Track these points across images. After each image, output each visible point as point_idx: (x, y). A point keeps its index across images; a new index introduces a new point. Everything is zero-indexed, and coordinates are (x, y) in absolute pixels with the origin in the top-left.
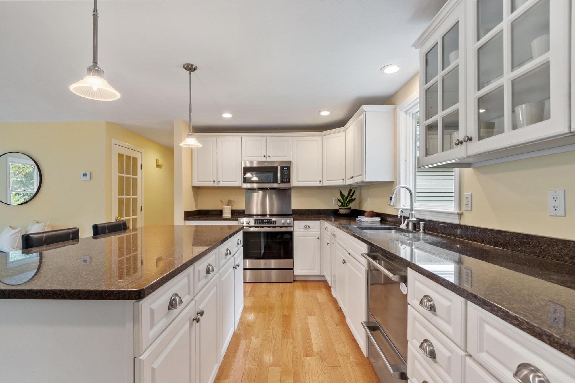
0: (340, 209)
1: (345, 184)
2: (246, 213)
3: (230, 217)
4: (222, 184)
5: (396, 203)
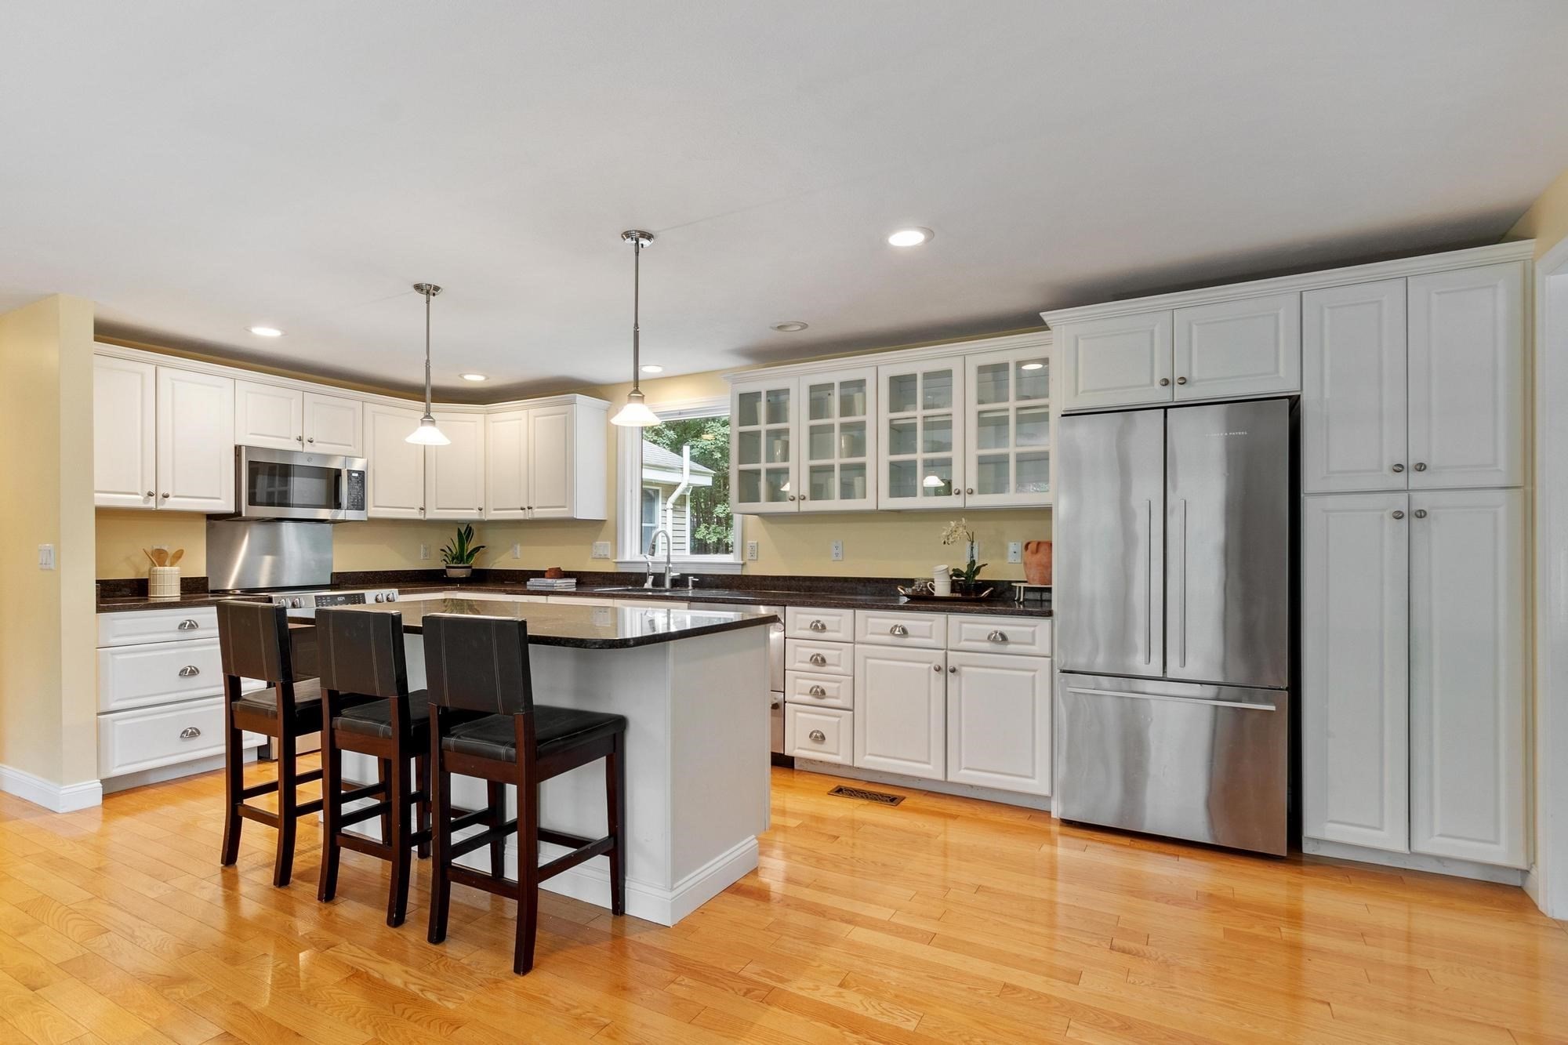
0: (447, 567)
1: (483, 517)
2: (211, 587)
3: (178, 599)
4: (171, 504)
5: (615, 554)
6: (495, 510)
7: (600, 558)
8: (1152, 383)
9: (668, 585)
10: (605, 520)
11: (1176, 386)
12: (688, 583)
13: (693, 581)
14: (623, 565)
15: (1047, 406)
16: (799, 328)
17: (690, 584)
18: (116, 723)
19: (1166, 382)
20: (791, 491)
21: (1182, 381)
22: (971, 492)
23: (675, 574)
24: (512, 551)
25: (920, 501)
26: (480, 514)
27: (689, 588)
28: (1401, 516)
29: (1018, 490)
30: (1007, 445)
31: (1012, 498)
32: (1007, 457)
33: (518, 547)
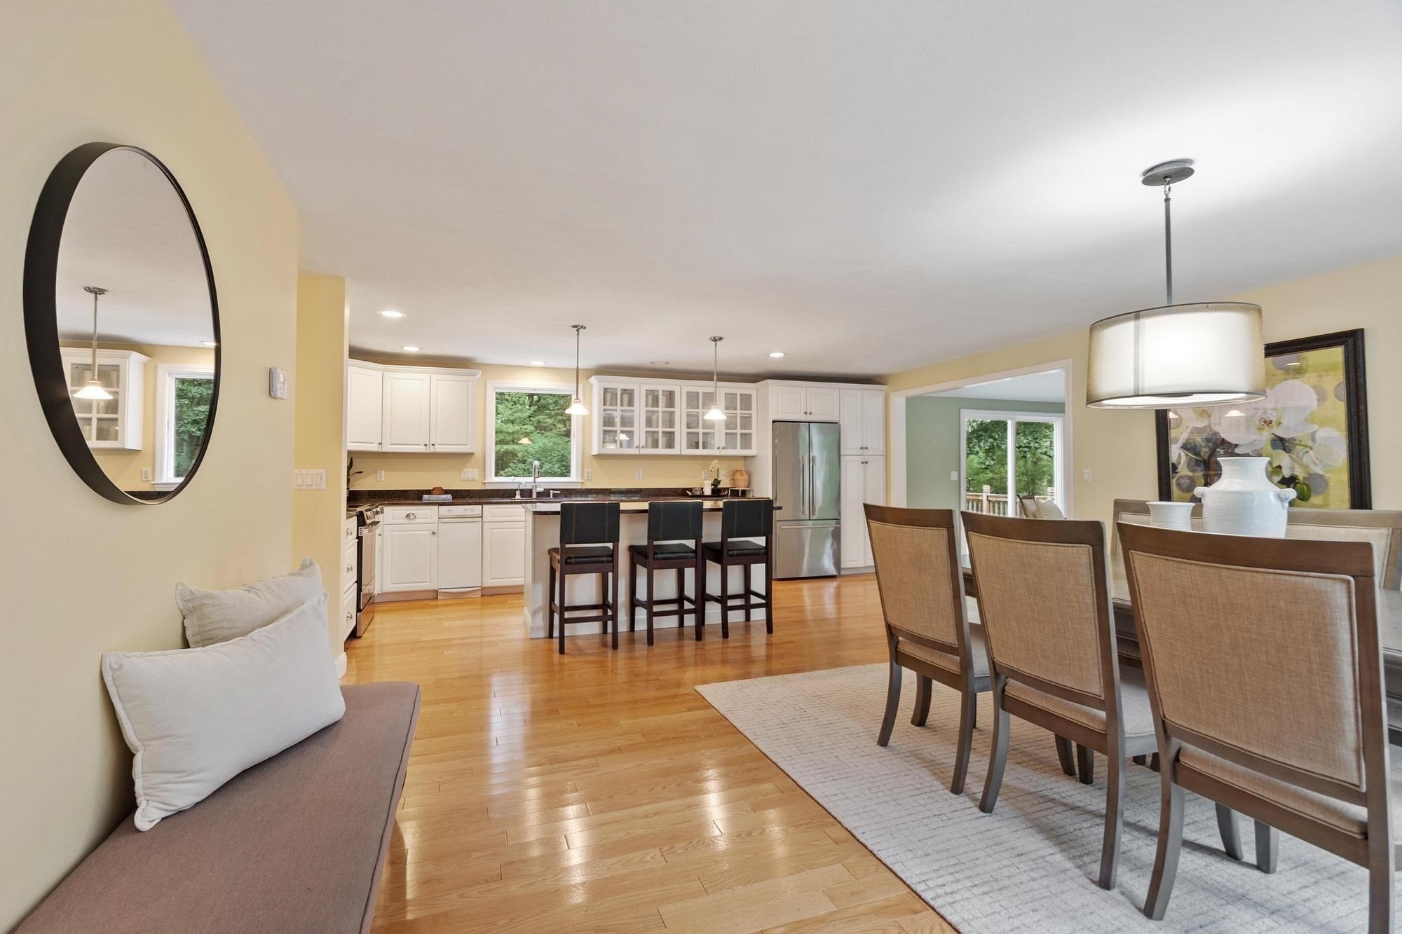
5: (483, 476)
6: (392, 445)
7: (469, 480)
8: (801, 413)
9: (534, 496)
10: (473, 454)
11: (808, 414)
12: (550, 494)
13: (554, 493)
14: (491, 484)
15: (751, 414)
19: (806, 413)
20: (636, 443)
21: (811, 413)
22: (724, 448)
23: (540, 489)
24: (374, 476)
25: (700, 451)
26: (379, 448)
27: (551, 497)
28: (863, 463)
29: (741, 448)
30: (735, 428)
31: (739, 452)
32: (736, 434)
33: (383, 472)
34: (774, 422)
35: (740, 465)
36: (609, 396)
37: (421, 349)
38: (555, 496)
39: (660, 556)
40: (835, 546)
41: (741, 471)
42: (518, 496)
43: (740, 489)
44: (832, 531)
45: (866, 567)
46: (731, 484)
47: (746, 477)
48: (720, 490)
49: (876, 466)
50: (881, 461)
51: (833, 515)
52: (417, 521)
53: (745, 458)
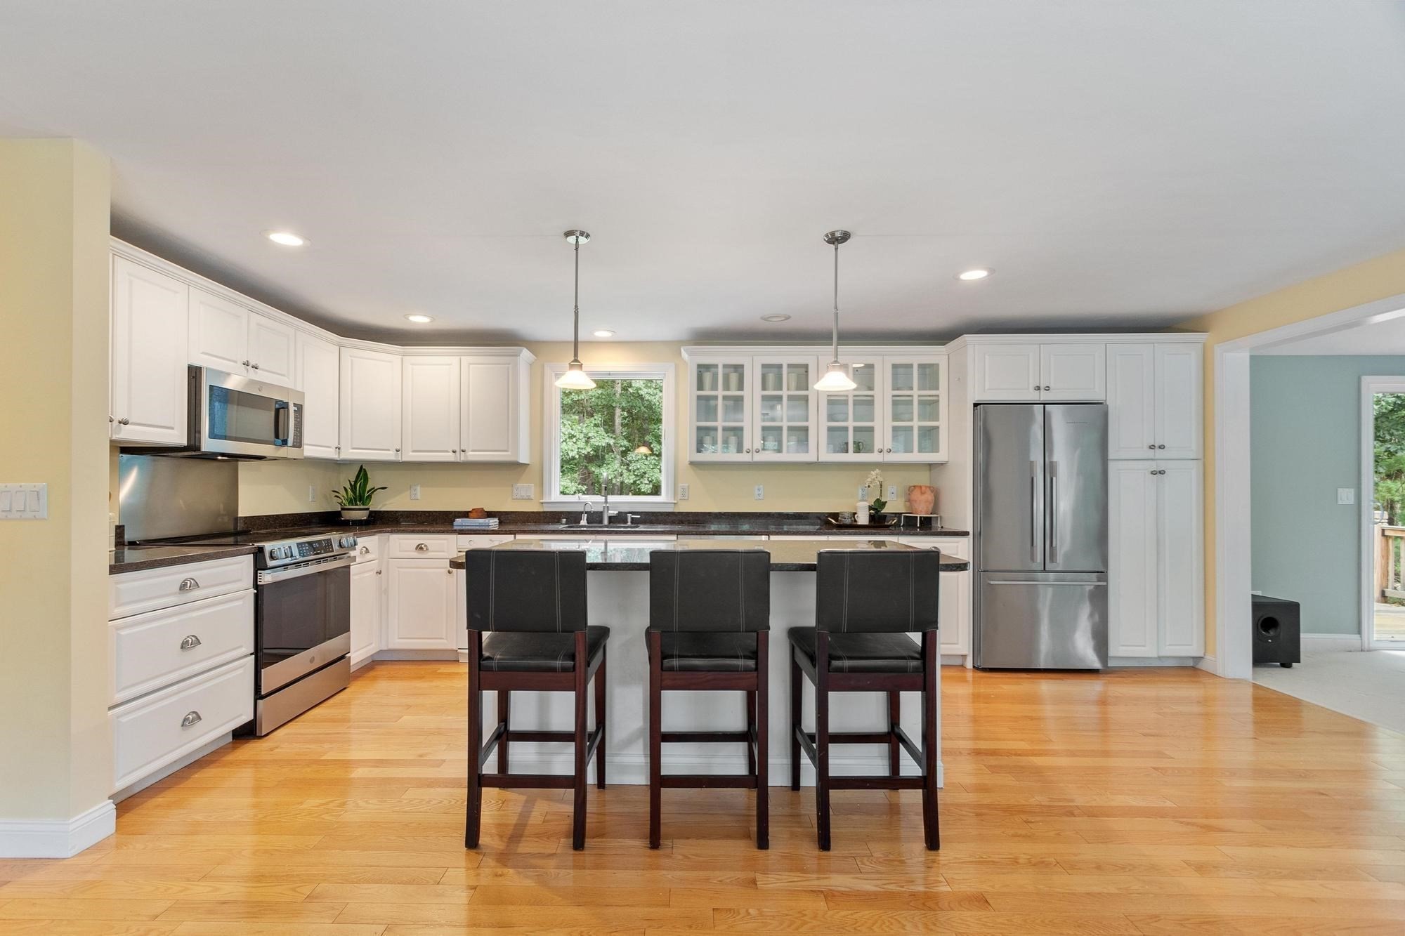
0: (343, 509)
1: (399, 459)
5: (542, 494)
6: (414, 451)
7: (523, 499)
8: (1028, 389)
9: (606, 522)
10: (528, 464)
11: (1042, 390)
12: (627, 519)
13: (632, 518)
14: (550, 505)
15: (937, 396)
16: (783, 319)
17: (629, 520)
18: (121, 719)
19: (1038, 388)
20: (747, 445)
21: (1047, 389)
22: (890, 451)
23: (613, 512)
24: (409, 492)
25: (851, 457)
26: (396, 455)
27: (629, 524)
28: (1154, 473)
29: (920, 451)
30: (911, 420)
31: (916, 457)
32: (911, 428)
33: (419, 488)
34: (976, 405)
35: (922, 478)
36: (707, 377)
37: (433, 319)
38: (633, 520)
39: (675, 662)
40: (1097, 617)
41: (921, 487)
42: (584, 522)
43: (918, 516)
44: (1090, 590)
45: (1160, 658)
46: (905, 505)
47: (929, 496)
48: (884, 517)
49: (1184, 479)
50: (1194, 470)
51: (1090, 563)
52: (430, 554)
53: (931, 466)
